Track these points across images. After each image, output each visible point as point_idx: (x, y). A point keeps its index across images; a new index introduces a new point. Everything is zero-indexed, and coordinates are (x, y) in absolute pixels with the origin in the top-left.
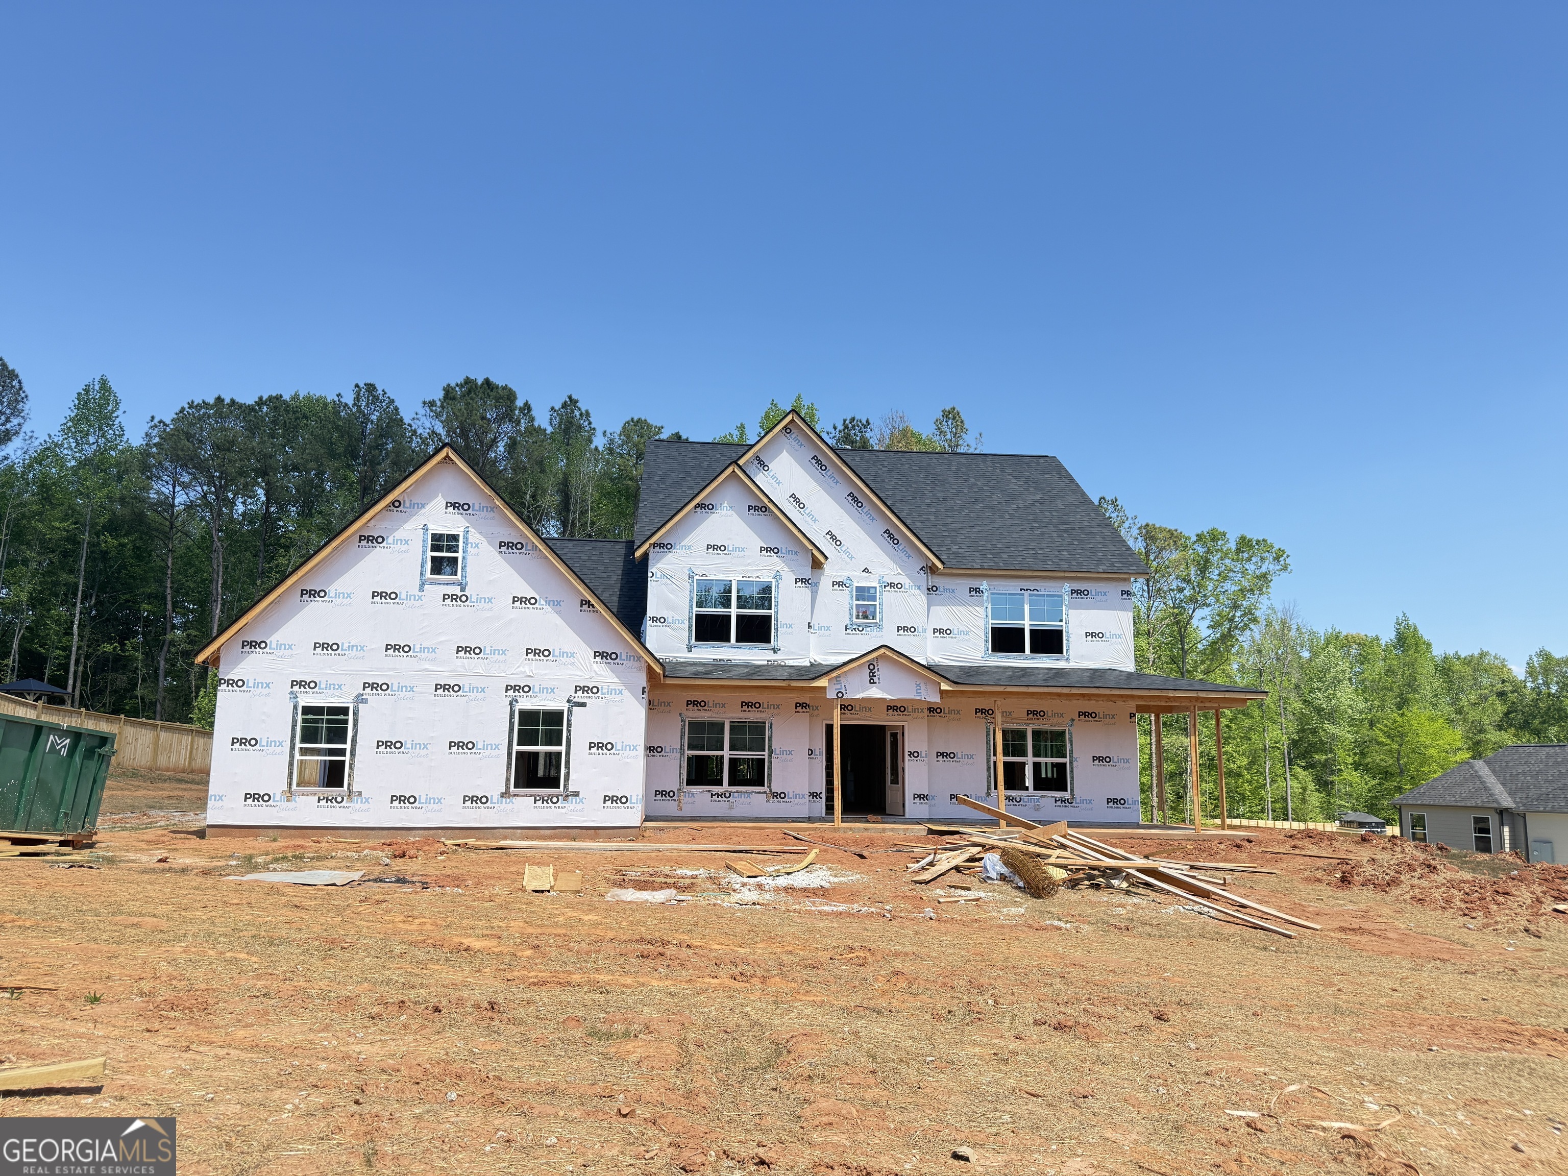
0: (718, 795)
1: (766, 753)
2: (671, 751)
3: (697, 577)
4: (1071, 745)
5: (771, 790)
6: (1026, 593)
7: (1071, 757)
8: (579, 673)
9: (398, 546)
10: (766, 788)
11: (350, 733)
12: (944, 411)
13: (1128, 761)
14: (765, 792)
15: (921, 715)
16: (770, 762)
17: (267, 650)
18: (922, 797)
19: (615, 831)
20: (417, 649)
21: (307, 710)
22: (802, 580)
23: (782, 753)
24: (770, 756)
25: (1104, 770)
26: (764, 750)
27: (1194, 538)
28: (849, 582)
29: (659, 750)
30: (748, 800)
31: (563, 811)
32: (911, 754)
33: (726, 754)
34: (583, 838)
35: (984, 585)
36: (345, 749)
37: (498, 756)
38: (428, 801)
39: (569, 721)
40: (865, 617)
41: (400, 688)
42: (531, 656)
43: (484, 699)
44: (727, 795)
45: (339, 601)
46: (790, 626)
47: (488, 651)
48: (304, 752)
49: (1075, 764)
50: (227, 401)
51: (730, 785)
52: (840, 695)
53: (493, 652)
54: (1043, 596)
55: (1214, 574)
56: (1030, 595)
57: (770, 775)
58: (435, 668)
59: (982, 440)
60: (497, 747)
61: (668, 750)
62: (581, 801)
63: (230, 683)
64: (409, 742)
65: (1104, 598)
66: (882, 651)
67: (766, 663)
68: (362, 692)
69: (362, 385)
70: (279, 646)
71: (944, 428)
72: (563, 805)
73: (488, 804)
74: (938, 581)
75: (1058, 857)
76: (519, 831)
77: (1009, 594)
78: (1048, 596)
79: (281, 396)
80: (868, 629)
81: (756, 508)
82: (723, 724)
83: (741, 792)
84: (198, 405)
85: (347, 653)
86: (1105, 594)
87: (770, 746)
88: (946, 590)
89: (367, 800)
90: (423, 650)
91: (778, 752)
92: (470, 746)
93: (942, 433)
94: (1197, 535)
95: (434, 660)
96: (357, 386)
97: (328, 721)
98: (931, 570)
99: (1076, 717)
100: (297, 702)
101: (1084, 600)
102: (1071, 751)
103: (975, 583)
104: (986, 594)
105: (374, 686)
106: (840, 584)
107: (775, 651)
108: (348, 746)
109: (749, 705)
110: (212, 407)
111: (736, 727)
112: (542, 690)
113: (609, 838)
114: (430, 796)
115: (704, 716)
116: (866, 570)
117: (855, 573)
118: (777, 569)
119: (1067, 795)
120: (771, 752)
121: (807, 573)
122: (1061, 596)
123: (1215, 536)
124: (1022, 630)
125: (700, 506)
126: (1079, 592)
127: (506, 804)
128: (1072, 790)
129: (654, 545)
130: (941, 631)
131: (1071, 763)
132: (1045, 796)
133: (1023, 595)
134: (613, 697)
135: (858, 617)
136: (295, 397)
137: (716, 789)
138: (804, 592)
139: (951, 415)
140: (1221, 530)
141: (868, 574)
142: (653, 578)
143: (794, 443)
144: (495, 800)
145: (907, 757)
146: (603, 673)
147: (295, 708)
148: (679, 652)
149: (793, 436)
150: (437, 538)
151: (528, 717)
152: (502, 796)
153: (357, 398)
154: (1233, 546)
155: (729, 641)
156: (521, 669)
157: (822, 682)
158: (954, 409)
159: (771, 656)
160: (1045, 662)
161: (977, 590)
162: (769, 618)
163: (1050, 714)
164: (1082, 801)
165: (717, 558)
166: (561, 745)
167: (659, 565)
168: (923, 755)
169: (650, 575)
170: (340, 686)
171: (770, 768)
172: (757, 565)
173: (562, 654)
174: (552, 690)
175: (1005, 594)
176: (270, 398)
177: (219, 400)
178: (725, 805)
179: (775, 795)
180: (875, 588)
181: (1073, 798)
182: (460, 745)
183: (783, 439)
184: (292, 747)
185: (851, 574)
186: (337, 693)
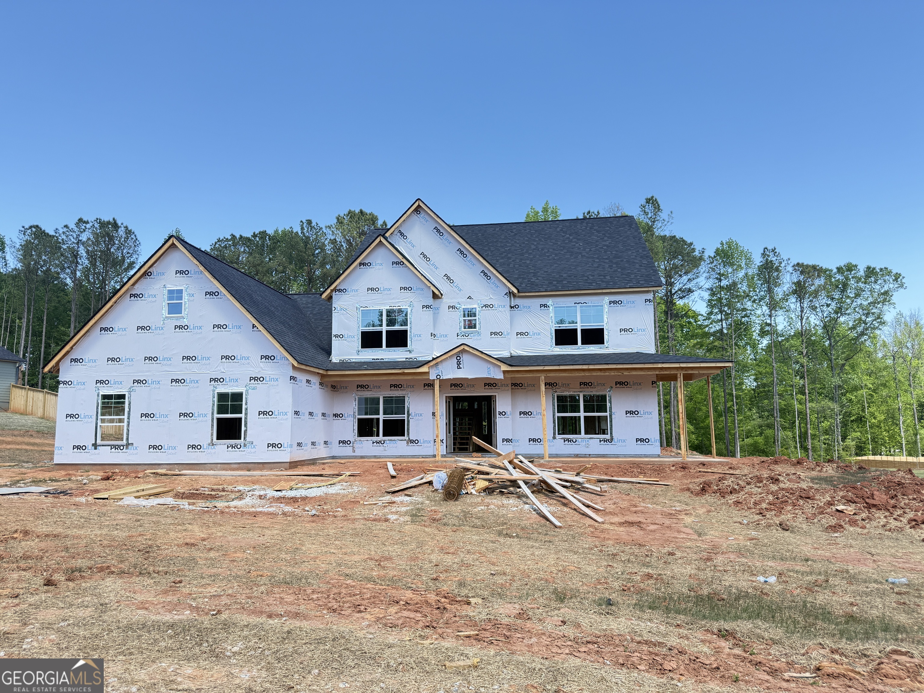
0: (377, 442)
1: (406, 415)
2: (348, 416)
3: (362, 309)
4: (611, 404)
5: (409, 438)
6: (578, 306)
7: (611, 411)
8: (252, 369)
9: (150, 299)
10: (406, 437)
11: (127, 410)
12: (647, 199)
13: (651, 413)
14: (405, 440)
15: (507, 388)
16: (408, 421)
17: (83, 363)
18: (508, 440)
19: (276, 465)
20: (161, 359)
21: (105, 397)
22: (427, 307)
23: (416, 415)
24: (408, 417)
25: (634, 419)
26: (404, 414)
27: (835, 270)
28: (459, 306)
29: (341, 416)
30: (395, 445)
31: (244, 453)
32: (500, 413)
33: (381, 417)
34: (254, 469)
35: (550, 302)
36: (124, 419)
37: (206, 421)
38: (169, 448)
39: (246, 398)
40: (470, 327)
41: (153, 382)
42: (224, 360)
43: (198, 387)
44: (382, 442)
45: (120, 333)
46: (420, 336)
47: (200, 358)
48: (103, 421)
49: (613, 416)
50: (238, 236)
51: (384, 436)
52: (438, 377)
53: (203, 358)
54: (590, 306)
55: (851, 293)
56: (581, 307)
57: (408, 429)
58: (171, 370)
59: (673, 215)
60: (205, 415)
61: (346, 416)
62: (254, 447)
63: (65, 383)
64: (158, 414)
65: (633, 305)
66: (462, 347)
67: (405, 360)
68: (132, 385)
69: (304, 221)
70: (89, 361)
71: (647, 210)
72: (244, 450)
73: (201, 450)
74: (518, 301)
75: (496, 474)
76: (219, 465)
77: (567, 307)
78: (593, 306)
79: (265, 231)
80: (472, 335)
81: (397, 263)
82: (379, 399)
83: (391, 440)
84: (223, 240)
85: (124, 363)
86: (633, 302)
87: (408, 412)
88: (524, 307)
89: (136, 448)
90: (164, 359)
91: (413, 415)
92: (191, 415)
93: (646, 213)
94: (837, 268)
95: (170, 365)
96: (301, 222)
97: (115, 403)
98: (511, 294)
99: (614, 386)
100: (99, 392)
101: (618, 307)
102: (611, 408)
103: (543, 301)
104: (551, 308)
105: (138, 382)
106: (453, 307)
107: (410, 351)
108: (126, 417)
109: (395, 386)
110: (229, 241)
111: (387, 401)
112: (230, 380)
113: (271, 469)
114: (170, 445)
115: (368, 394)
116: (469, 298)
117: (463, 300)
118: (411, 300)
119: (608, 437)
120: (409, 415)
121: (430, 301)
122: (602, 306)
123: (850, 268)
124: (576, 330)
125: (361, 264)
126: (615, 302)
127: (211, 450)
128: (611, 433)
129: (335, 290)
130: (521, 334)
131: (611, 416)
132: (593, 438)
133: (576, 307)
134: (272, 383)
135: (465, 328)
136: (276, 231)
137: (375, 438)
138: (429, 313)
139: (652, 201)
140: (854, 263)
141: (471, 300)
142: (336, 311)
143: (422, 220)
144: (205, 447)
145: (498, 416)
146: (266, 369)
147: (98, 395)
148: (351, 355)
149: (422, 216)
150: (170, 292)
151: (222, 397)
152: (209, 445)
153: (302, 229)
154: (862, 273)
155: (382, 347)
156: (219, 368)
157: (424, 369)
158: (653, 197)
159: (409, 356)
160: (593, 349)
161: (545, 306)
162: (406, 331)
163: (596, 384)
164: (619, 441)
165: (374, 296)
166: (241, 413)
167: (339, 303)
168: (509, 413)
169: (333, 309)
170: (121, 383)
171: (408, 425)
172: (398, 299)
173: (242, 358)
174: (237, 380)
175: (564, 307)
176: (260, 233)
177: (233, 236)
178: (381, 448)
179: (412, 441)
180: (476, 308)
181: (612, 439)
182: (185, 415)
183: (415, 217)
184: (97, 419)
185: (460, 300)
186: (120, 386)
